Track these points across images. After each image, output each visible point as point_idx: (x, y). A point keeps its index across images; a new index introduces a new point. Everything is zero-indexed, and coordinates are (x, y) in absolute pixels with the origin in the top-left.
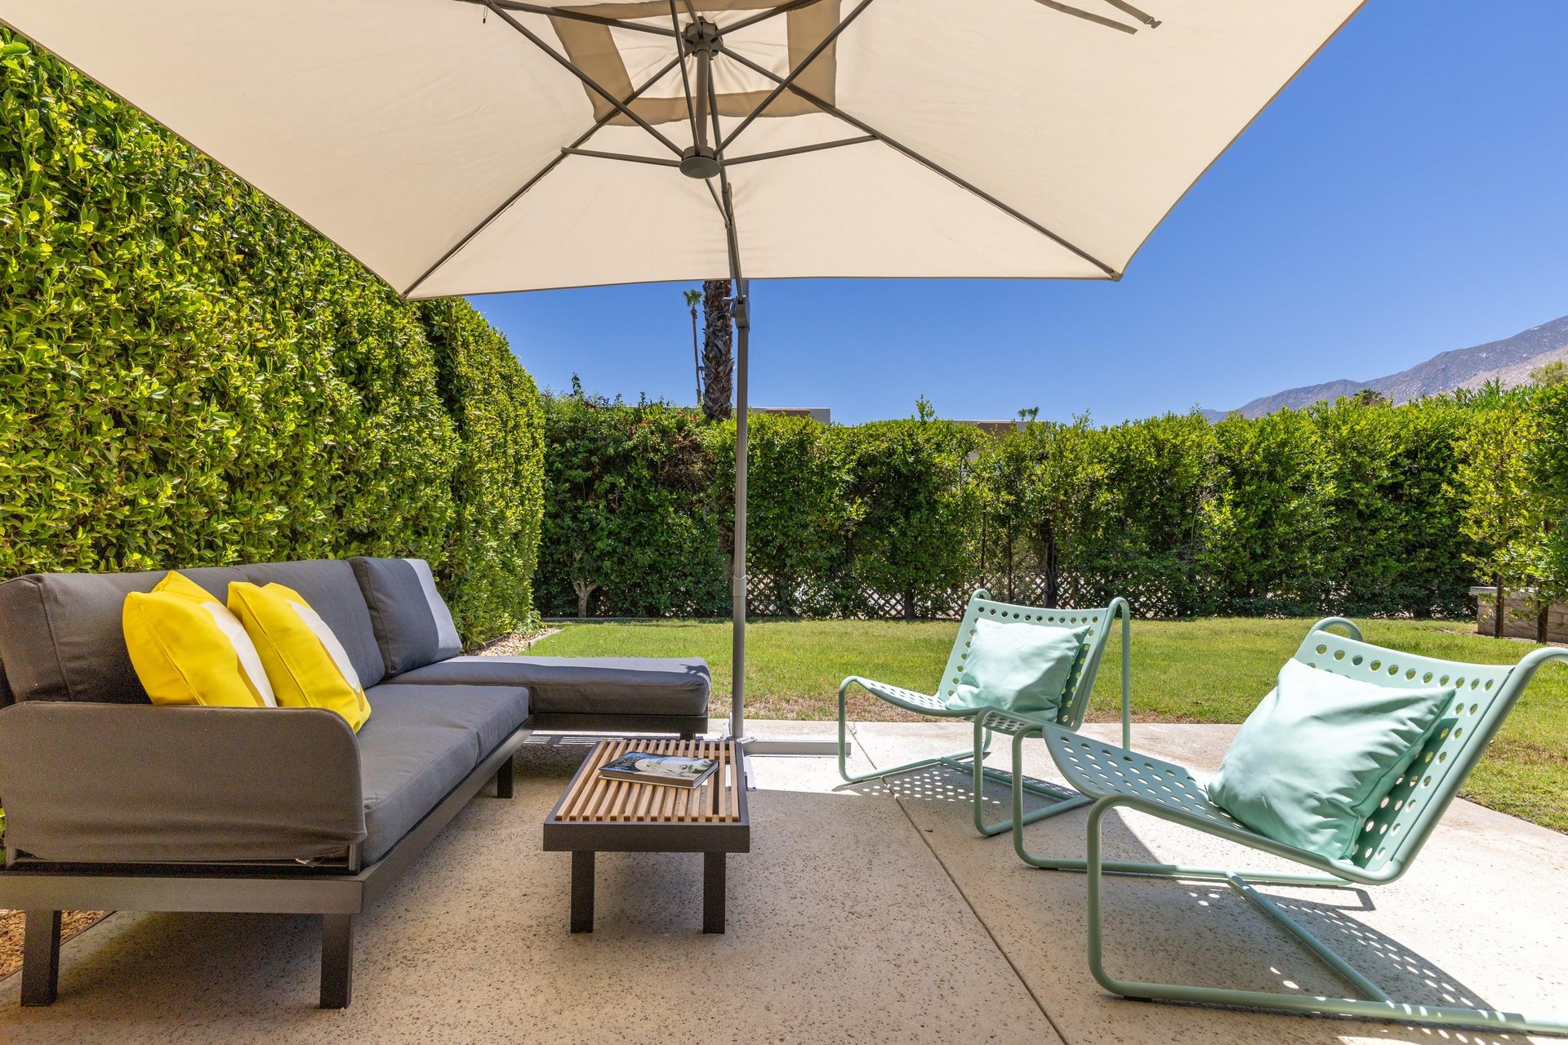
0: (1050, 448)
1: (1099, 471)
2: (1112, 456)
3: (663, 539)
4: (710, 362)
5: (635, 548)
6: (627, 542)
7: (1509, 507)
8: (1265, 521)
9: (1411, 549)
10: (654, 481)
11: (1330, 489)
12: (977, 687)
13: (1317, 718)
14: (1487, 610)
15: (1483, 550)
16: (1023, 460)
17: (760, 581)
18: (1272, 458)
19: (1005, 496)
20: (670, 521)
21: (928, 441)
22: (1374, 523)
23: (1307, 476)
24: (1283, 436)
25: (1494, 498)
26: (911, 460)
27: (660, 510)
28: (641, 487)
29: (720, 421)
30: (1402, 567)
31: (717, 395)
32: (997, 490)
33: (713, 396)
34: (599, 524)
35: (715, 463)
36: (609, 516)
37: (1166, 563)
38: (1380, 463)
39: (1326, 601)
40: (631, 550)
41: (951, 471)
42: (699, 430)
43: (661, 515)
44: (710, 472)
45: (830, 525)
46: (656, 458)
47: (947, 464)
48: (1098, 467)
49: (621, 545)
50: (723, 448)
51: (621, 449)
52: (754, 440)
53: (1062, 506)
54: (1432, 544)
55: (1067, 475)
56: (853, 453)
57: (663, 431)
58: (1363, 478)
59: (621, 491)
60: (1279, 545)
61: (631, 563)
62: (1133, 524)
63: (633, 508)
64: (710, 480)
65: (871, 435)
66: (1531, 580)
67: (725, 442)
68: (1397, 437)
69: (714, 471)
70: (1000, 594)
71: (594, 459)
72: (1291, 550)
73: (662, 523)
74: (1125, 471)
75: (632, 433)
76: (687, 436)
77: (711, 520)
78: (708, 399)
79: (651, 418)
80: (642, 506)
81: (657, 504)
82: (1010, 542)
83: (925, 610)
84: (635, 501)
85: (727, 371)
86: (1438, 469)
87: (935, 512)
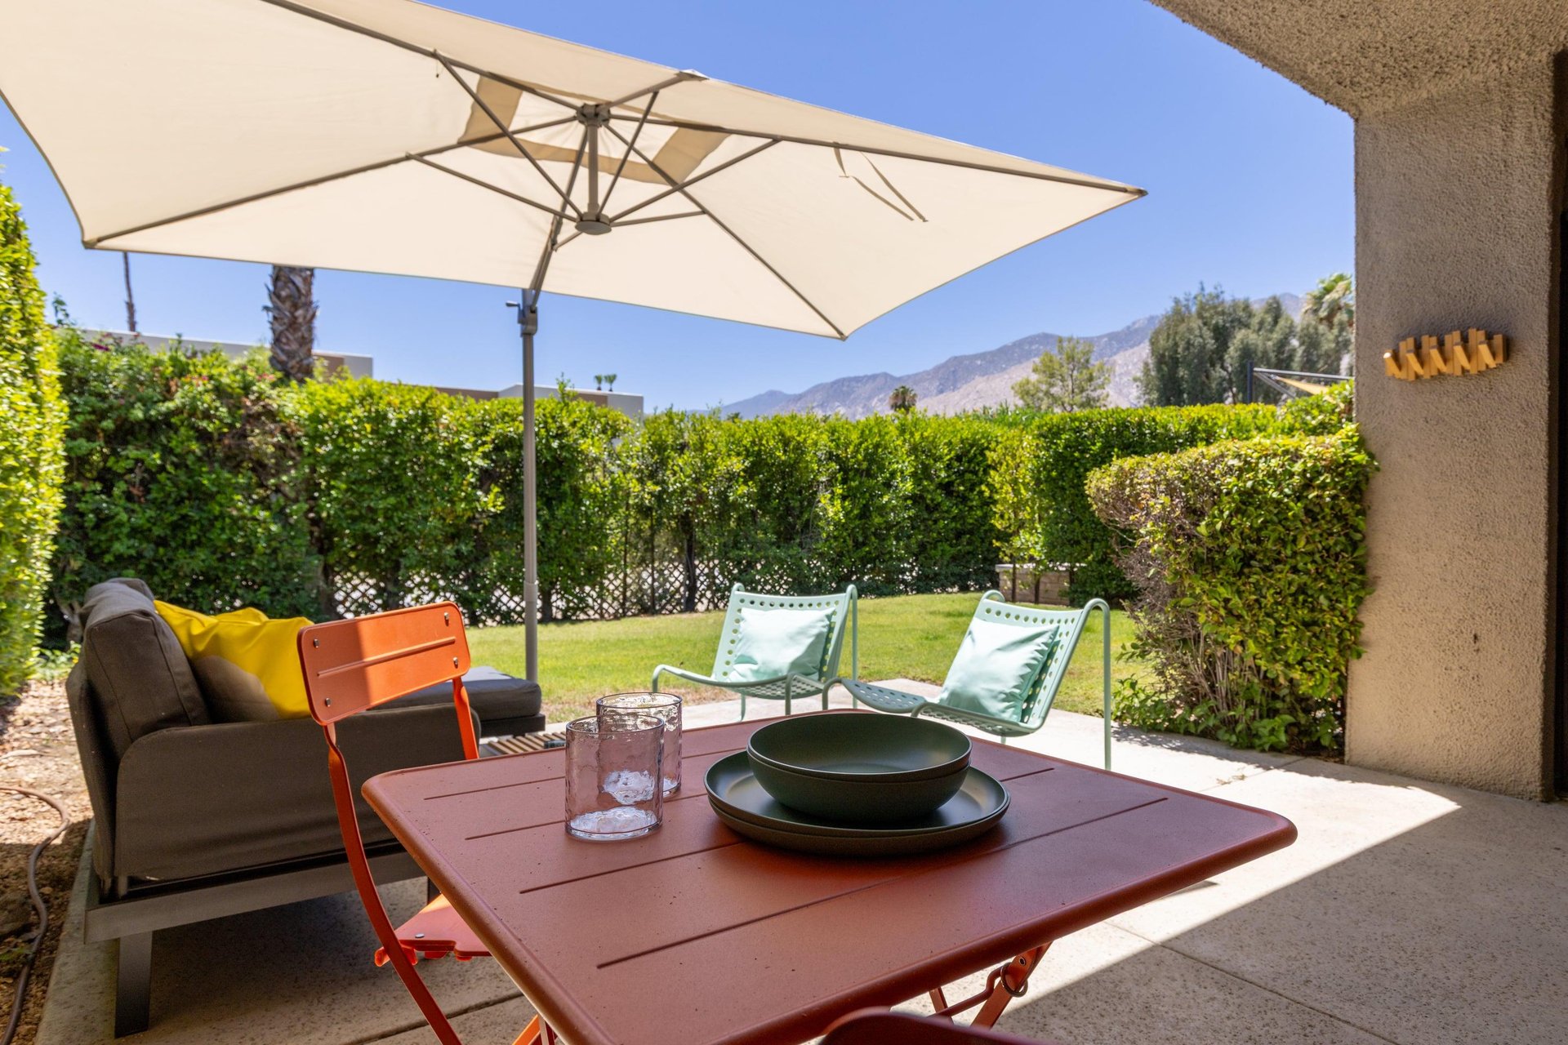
0: (689, 437)
1: (737, 465)
2: (747, 450)
3: (224, 537)
4: (284, 303)
5: (176, 549)
6: (162, 542)
7: (1017, 507)
8: (865, 514)
9: (959, 535)
10: (208, 457)
11: (908, 486)
12: (756, 663)
13: (999, 649)
14: (1006, 584)
15: (1005, 537)
16: (665, 450)
17: (355, 588)
18: (871, 458)
19: (651, 486)
20: (235, 513)
21: (574, 424)
22: (936, 515)
23: (893, 474)
24: (877, 439)
25: (1011, 498)
26: (555, 444)
27: (219, 497)
28: (187, 466)
29: (301, 382)
30: (953, 551)
31: (294, 346)
32: (641, 481)
33: (286, 347)
34: (113, 517)
35: (298, 438)
36: (130, 505)
37: (791, 552)
38: (940, 465)
39: (904, 582)
40: (170, 554)
41: (596, 460)
42: (274, 393)
43: (221, 505)
44: (292, 449)
45: (457, 517)
46: (211, 428)
47: (594, 452)
48: (734, 460)
49: (152, 546)
50: (315, 419)
51: (153, 413)
52: (359, 411)
53: (701, 498)
54: (971, 532)
55: (707, 467)
56: (486, 433)
57: (220, 391)
58: (929, 477)
59: (147, 470)
60: (874, 534)
61: (167, 572)
62: (763, 516)
63: (173, 496)
64: (293, 458)
65: (506, 414)
66: (1032, 559)
67: (317, 411)
68: (950, 443)
69: (300, 448)
70: (641, 589)
71: (108, 424)
72: (882, 539)
73: (222, 516)
74: (758, 465)
75: (169, 390)
76: (258, 399)
77: (296, 511)
78: (279, 351)
79: (205, 372)
80: (189, 491)
81: (214, 489)
82: (653, 535)
83: (565, 612)
84: (175, 485)
85: (309, 316)
86: (975, 473)
87: (580, 503)
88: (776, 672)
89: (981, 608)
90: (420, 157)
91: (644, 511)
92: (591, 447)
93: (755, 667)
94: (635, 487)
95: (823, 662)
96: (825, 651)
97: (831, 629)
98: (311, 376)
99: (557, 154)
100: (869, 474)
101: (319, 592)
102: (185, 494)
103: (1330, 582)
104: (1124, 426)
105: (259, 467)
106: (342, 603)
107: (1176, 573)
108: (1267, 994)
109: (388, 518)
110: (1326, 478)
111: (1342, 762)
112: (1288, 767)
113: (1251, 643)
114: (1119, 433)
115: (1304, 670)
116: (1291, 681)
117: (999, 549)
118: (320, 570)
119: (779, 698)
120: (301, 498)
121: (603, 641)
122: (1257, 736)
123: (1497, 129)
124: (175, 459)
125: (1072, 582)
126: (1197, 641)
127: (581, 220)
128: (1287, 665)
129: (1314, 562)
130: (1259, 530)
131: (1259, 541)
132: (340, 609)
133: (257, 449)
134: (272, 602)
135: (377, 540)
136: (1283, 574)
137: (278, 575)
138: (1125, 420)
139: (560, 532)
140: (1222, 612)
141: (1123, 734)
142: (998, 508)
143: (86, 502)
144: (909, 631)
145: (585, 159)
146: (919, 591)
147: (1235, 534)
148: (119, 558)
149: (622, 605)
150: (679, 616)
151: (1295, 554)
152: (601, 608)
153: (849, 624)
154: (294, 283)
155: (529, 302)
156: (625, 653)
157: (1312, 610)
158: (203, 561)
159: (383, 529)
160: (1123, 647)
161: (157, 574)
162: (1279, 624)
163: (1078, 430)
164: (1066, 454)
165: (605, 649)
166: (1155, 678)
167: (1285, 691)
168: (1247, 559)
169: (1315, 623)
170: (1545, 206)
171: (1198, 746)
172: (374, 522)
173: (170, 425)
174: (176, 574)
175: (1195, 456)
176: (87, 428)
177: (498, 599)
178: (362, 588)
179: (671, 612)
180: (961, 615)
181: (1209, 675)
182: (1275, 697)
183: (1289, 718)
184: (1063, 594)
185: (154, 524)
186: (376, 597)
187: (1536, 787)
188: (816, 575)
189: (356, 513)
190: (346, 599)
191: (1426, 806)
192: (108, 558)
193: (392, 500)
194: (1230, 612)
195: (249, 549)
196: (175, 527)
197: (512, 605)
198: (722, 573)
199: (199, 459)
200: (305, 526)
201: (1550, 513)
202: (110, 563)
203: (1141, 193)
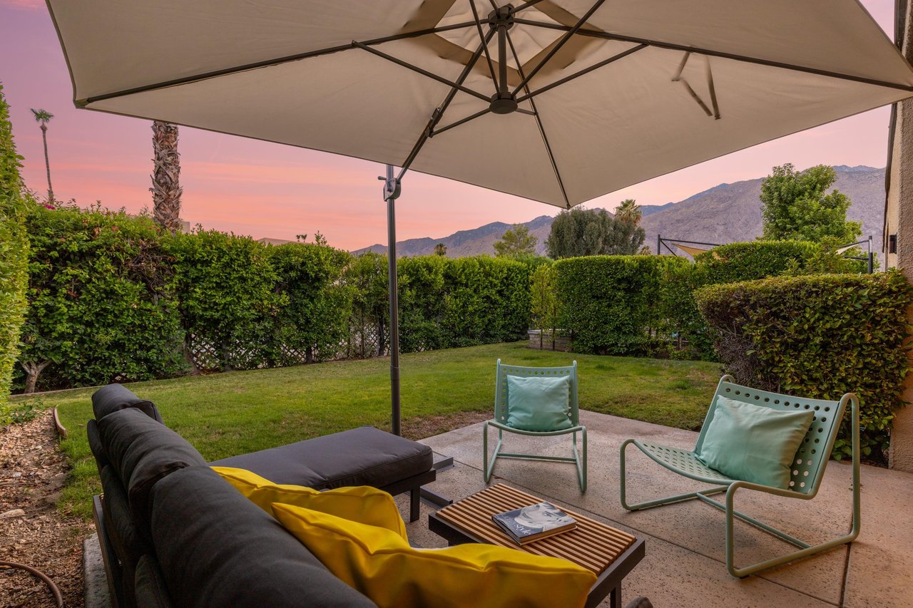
1: (406, 280)
2: (411, 273)
3: (128, 321)
4: (162, 186)
5: (97, 329)
10: (118, 273)
14: (536, 339)
15: (536, 316)
17: (203, 346)
18: (467, 278)
20: (135, 306)
21: (326, 258)
22: (496, 306)
26: (316, 269)
27: (125, 297)
28: (105, 279)
29: (173, 232)
30: (503, 323)
31: (169, 211)
34: (57, 310)
35: (173, 264)
36: (68, 303)
38: (498, 281)
40: (94, 331)
42: (158, 238)
44: (169, 269)
45: (263, 308)
46: (120, 257)
48: (405, 277)
49: (83, 327)
51: (84, 247)
53: (387, 297)
56: (279, 262)
57: (126, 235)
59: (80, 282)
61: (92, 342)
63: (96, 297)
64: (169, 275)
68: (502, 271)
69: (174, 269)
70: (355, 344)
71: (54, 254)
73: (127, 309)
74: (416, 280)
75: (93, 234)
76: (149, 241)
77: (173, 306)
78: (159, 214)
79: (116, 224)
80: (106, 294)
81: (123, 293)
82: (363, 317)
83: (319, 357)
85: (177, 195)
91: (360, 304)
98: (178, 228)
105: (147, 279)
109: (226, 309)
117: (531, 323)
118: (184, 338)
124: (97, 275)
125: (572, 340)
127: (499, 98)
132: (195, 359)
133: (146, 269)
135: (219, 321)
137: (162, 342)
143: (40, 301)
148: (61, 334)
149: (347, 353)
152: (335, 354)
154: (168, 176)
155: (397, 176)
159: (223, 315)
161: (86, 343)
172: (218, 311)
173: (94, 254)
176: (39, 255)
178: (207, 347)
179: (372, 357)
185: (85, 313)
186: (214, 353)
188: (443, 336)
190: (197, 354)
192: (54, 335)
193: (228, 299)
196: (98, 315)
199: (113, 275)
200: (178, 314)
202: (55, 338)
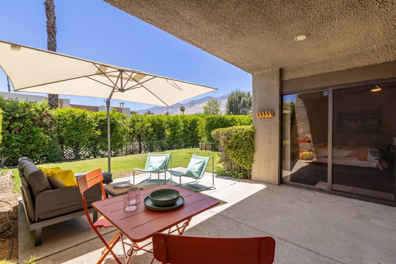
0: (140, 119)
1: (149, 125)
2: (151, 121)
3: (38, 141)
6: (23, 143)
7: (203, 132)
8: (174, 134)
9: (192, 137)
10: (34, 125)
11: (183, 128)
13: (195, 164)
14: (200, 146)
15: (200, 138)
16: (135, 122)
17: (68, 151)
18: (175, 123)
19: (132, 129)
20: (41, 136)
21: (116, 117)
22: (188, 134)
23: (180, 126)
24: (177, 119)
25: (201, 131)
26: (112, 121)
27: (37, 133)
28: (29, 126)
29: (55, 108)
30: (191, 140)
31: (54, 101)
32: (130, 128)
33: (52, 101)
34: (11, 138)
35: (55, 120)
36: (16, 135)
37: (160, 141)
38: (188, 124)
39: (182, 146)
40: (26, 145)
41: (121, 124)
42: (50, 111)
43: (37, 135)
44: (54, 122)
45: (91, 136)
46: (35, 118)
47: (120, 122)
48: (149, 124)
49: (21, 144)
50: (59, 116)
51: (21, 115)
52: (69, 115)
53: (142, 131)
54: (194, 137)
55: (143, 125)
56: (97, 119)
57: (37, 110)
58: (186, 127)
59: (20, 128)
60: (176, 137)
61: (25, 149)
62: (155, 134)
63: (26, 133)
64: (54, 124)
65: (101, 115)
66: (205, 142)
67: (60, 115)
68: (190, 120)
69: (56, 122)
70: (130, 149)
71: (10, 118)
72: (178, 138)
73: (38, 137)
74: (153, 124)
75: (25, 110)
76: (46, 112)
77: (55, 136)
78: (50, 101)
79: (33, 107)
80: (30, 132)
81: (36, 131)
82: (132, 139)
83: (114, 154)
84: (26, 130)
86: (195, 126)
87: (117, 132)
88: (157, 169)
89: (193, 156)
90: (87, 76)
91: (131, 134)
92: (119, 121)
93: (153, 168)
94: (129, 129)
95: (165, 166)
96: (166, 164)
97: (167, 160)
98: (58, 107)
99: (114, 76)
100: (175, 126)
101: (60, 152)
102: (29, 133)
103: (249, 151)
104: (220, 118)
105: (46, 126)
106: (65, 154)
107: (226, 149)
108: (232, 220)
109: (76, 137)
110: (248, 133)
111: (251, 180)
112: (242, 181)
113: (237, 161)
114: (220, 120)
115: (245, 165)
116: (243, 167)
117: (199, 140)
118: (60, 148)
119: (157, 173)
120: (56, 133)
121: (122, 161)
122: (238, 176)
123: (272, 79)
124: (26, 125)
125: (212, 146)
126: (229, 160)
127: (120, 90)
128: (243, 164)
129: (246, 147)
130: (238, 142)
131: (238, 144)
132: (65, 155)
133: (45, 122)
134: (50, 155)
135: (73, 141)
136: (242, 149)
137: (51, 149)
138: (221, 118)
139: (113, 138)
140: (233, 156)
141: (217, 177)
142: (199, 133)
143: (5, 135)
144: (182, 157)
145: (120, 77)
146: (185, 148)
147: (234, 143)
148: (13, 146)
149: (126, 152)
150: (138, 154)
151: (244, 146)
152: (122, 153)
153: (170, 159)
155: (108, 101)
156: (127, 163)
157: (246, 155)
158: (34, 147)
159: (75, 139)
160: (218, 161)
161: (22, 149)
162: (241, 158)
163: (213, 119)
164: (211, 123)
165: (123, 163)
166: (223, 166)
167: (242, 169)
168: (236, 147)
169: (247, 157)
170: (278, 92)
171: (229, 178)
172: (73, 137)
173: (25, 118)
174: (27, 150)
175: (228, 129)
176: (5, 119)
177: (100, 152)
178: (70, 150)
179: (136, 154)
180: (192, 153)
181: (231, 165)
182: (241, 169)
183: (243, 173)
184: (210, 149)
185: (22, 139)
186: (73, 153)
187: (277, 183)
188: (165, 145)
189: (69, 136)
190: (66, 153)
191: (262, 187)
193: (77, 133)
194: (234, 156)
195: (44, 144)
196: (27, 139)
197: (103, 153)
198: (146, 145)
199: (32, 125)
200: (57, 138)
201: (279, 140)
202: (11, 148)
203: (217, 89)
